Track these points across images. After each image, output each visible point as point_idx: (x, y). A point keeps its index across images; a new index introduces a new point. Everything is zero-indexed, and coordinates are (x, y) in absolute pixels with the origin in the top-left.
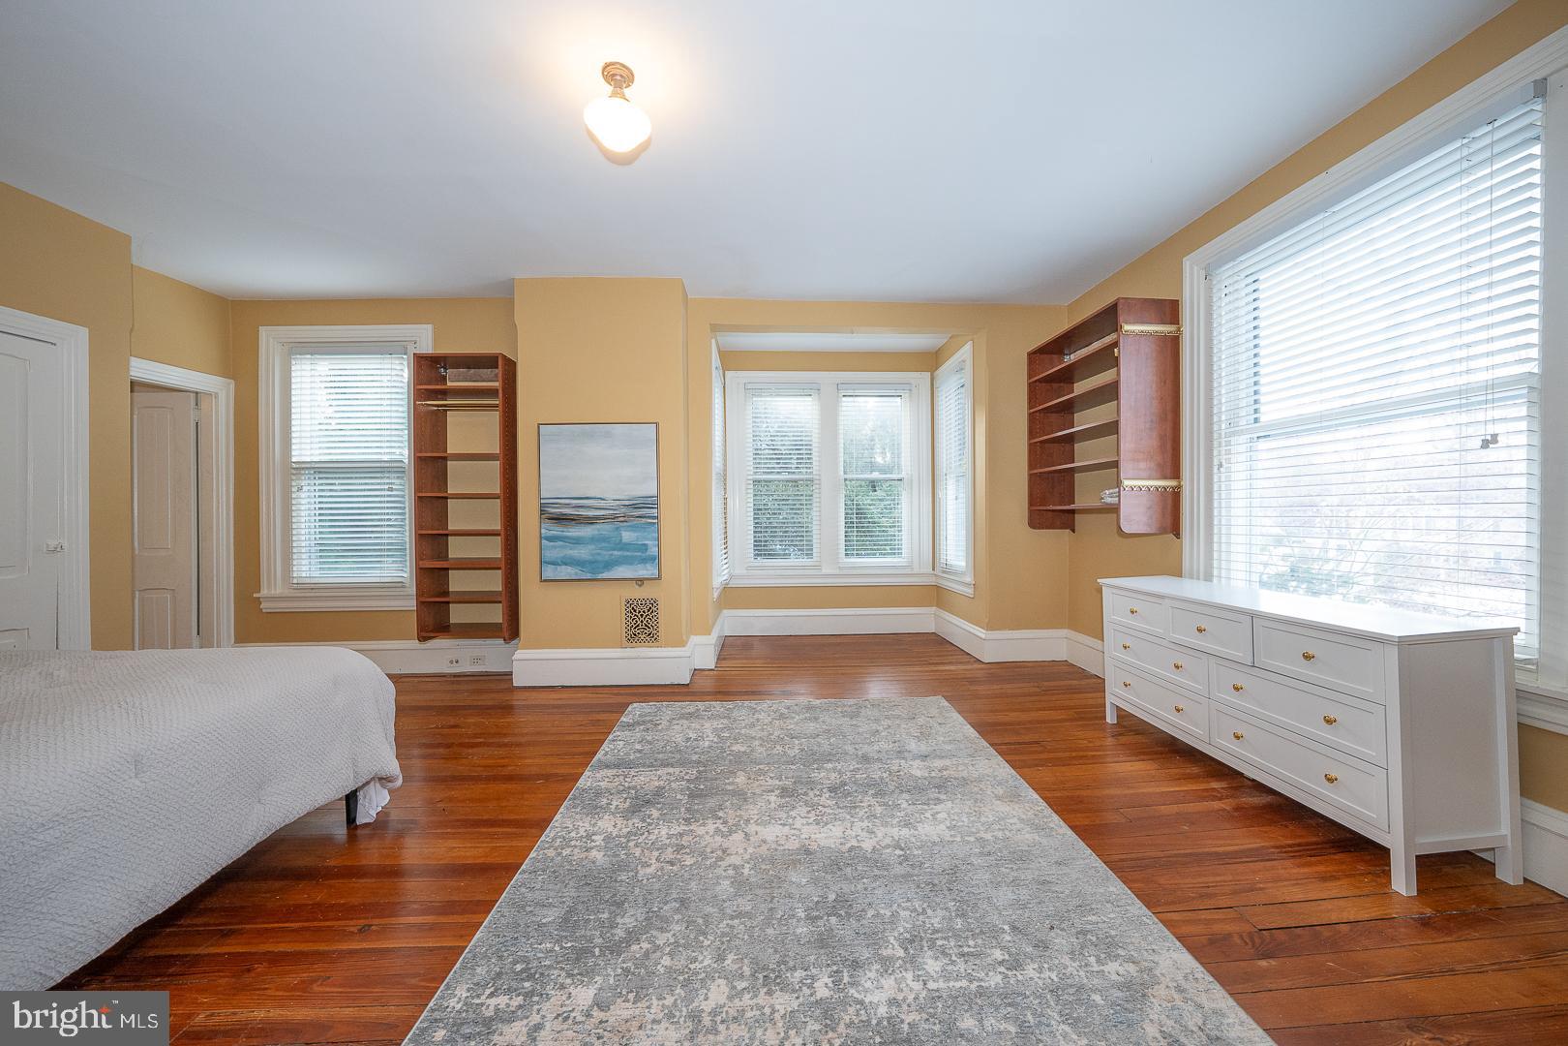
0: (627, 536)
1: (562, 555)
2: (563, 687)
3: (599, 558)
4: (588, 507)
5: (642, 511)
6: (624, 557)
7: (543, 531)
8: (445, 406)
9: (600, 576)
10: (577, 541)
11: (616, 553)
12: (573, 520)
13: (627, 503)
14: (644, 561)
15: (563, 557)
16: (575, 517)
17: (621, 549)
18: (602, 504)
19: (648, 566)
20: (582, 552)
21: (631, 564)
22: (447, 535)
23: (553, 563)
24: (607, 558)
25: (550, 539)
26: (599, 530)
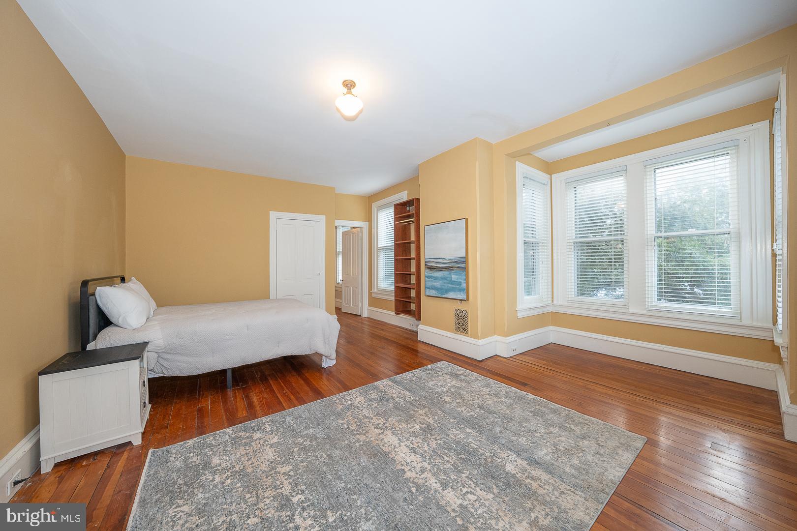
0: (454, 277)
1: (431, 284)
2: (433, 345)
3: (443, 287)
4: (441, 263)
5: (460, 265)
6: (452, 287)
7: (426, 273)
8: (410, 221)
9: (444, 296)
10: (436, 279)
11: (449, 285)
12: (435, 269)
13: (454, 260)
14: (460, 290)
15: (432, 286)
16: (435, 267)
17: (452, 284)
18: (444, 261)
19: (462, 293)
20: (437, 284)
21: (455, 291)
22: (410, 274)
23: (429, 289)
24: (446, 288)
25: (428, 277)
26: (443, 274)
